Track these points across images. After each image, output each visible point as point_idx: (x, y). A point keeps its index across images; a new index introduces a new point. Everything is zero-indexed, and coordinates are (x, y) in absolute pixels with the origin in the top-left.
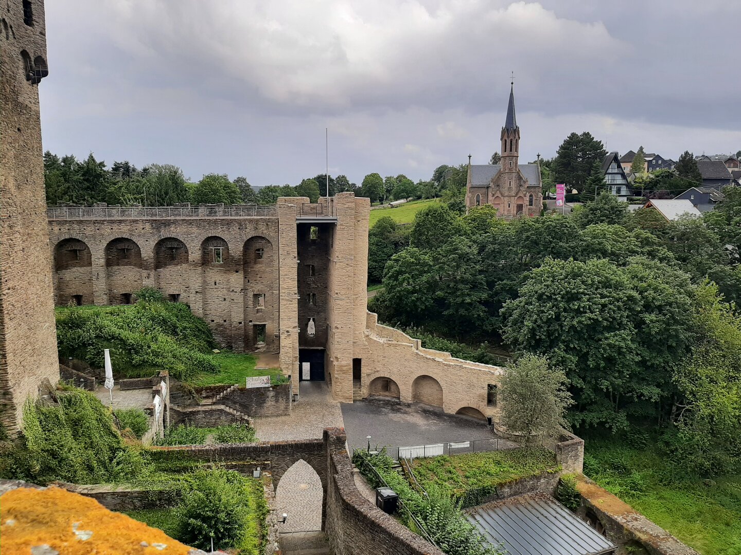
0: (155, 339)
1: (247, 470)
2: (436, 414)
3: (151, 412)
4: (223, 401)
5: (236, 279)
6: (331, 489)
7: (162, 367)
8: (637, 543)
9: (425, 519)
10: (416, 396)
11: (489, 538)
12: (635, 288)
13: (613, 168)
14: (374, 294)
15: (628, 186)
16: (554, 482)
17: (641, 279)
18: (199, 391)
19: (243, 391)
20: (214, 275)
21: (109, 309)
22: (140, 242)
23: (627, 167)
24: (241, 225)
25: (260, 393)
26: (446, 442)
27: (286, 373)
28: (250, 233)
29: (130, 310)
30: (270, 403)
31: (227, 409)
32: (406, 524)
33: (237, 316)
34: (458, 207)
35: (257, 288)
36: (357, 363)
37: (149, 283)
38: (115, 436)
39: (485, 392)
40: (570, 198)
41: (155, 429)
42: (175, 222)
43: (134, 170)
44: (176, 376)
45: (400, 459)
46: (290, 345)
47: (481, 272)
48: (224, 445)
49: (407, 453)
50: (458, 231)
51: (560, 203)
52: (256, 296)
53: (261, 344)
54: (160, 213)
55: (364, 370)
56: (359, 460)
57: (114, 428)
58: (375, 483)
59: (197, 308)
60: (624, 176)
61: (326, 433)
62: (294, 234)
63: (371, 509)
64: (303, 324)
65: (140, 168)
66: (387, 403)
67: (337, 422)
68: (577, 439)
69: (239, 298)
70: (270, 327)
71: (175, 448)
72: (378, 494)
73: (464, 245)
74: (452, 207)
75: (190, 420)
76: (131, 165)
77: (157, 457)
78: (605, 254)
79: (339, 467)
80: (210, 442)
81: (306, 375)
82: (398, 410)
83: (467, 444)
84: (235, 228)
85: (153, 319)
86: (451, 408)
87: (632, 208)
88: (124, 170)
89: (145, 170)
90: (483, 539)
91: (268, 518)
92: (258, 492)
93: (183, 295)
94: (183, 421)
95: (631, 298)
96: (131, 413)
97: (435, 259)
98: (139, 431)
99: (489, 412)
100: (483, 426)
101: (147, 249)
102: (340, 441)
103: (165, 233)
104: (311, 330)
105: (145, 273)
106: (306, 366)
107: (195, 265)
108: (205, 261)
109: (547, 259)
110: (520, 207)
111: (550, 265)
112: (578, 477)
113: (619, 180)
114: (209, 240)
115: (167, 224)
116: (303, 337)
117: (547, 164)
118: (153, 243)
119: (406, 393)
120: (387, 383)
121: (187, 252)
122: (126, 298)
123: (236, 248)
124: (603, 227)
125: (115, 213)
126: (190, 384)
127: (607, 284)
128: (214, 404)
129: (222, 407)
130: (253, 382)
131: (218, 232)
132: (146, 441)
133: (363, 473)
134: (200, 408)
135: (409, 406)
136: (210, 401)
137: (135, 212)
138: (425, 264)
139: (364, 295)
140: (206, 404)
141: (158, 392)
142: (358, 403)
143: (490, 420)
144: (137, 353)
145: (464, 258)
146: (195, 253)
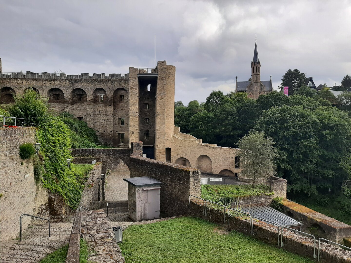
5: (110, 109)
20: (100, 108)
22: (64, 90)
24: (113, 82)
28: (117, 86)
33: (110, 128)
35: (120, 114)
37: (68, 111)
42: (81, 81)
52: (119, 118)
53: (122, 144)
55: (172, 154)
59: (90, 124)
69: (111, 119)
70: (126, 135)
84: (110, 84)
93: (84, 118)
101: (67, 94)
103: (76, 86)
105: (66, 106)
107: (90, 102)
108: (95, 101)
114: (97, 90)
115: (77, 81)
118: (70, 91)
121: (86, 97)
123: (110, 94)
131: (101, 86)
146: (90, 96)
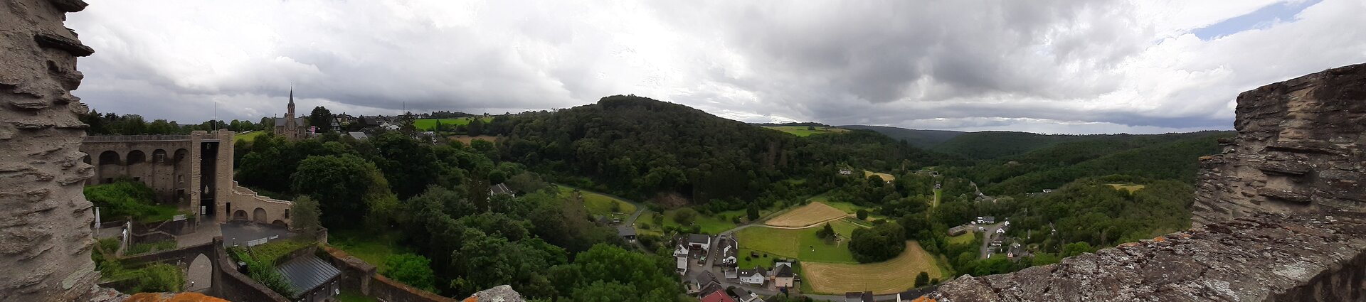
0: (125, 200)
1: (174, 263)
2: (263, 224)
3: (121, 238)
4: (160, 229)
5: (170, 169)
6: (216, 266)
7: (128, 214)
8: (351, 268)
9: (259, 274)
10: (255, 218)
11: (287, 278)
12: (345, 166)
13: (334, 120)
14: (236, 173)
15: (340, 126)
16: (316, 248)
17: (347, 162)
18: (148, 225)
19: (172, 223)
20: (158, 168)
21: (99, 187)
22: (120, 153)
23: (339, 120)
24: (173, 143)
25: (180, 223)
26: (267, 236)
27: (194, 212)
28: (178, 147)
29: (112, 187)
30: (185, 227)
31: (163, 233)
32: (251, 277)
33: (170, 186)
34: (271, 135)
35: (180, 172)
36: (228, 205)
37: (123, 172)
38: (101, 254)
39: (284, 212)
40: (317, 131)
41: (123, 247)
42: (140, 143)
43: (118, 117)
44: (135, 219)
45: (248, 247)
46: (196, 198)
47: (282, 162)
48: (162, 251)
49: (251, 244)
50: (272, 145)
51: (313, 133)
52: (180, 176)
53: (181, 199)
54: (130, 139)
55: (232, 208)
56: (229, 251)
57: (100, 250)
58: (237, 260)
59: (149, 184)
60: (339, 123)
61: (214, 239)
62: (199, 147)
63: (235, 273)
64: (202, 188)
65: (120, 116)
66: (242, 221)
67: (219, 233)
68: (324, 229)
69: (171, 177)
70: (186, 190)
71: (135, 256)
72: (238, 265)
73: (274, 150)
74: (269, 134)
75: (143, 241)
76: (116, 114)
77: (124, 262)
78: (332, 153)
79: (220, 255)
80: (154, 250)
81: (204, 213)
82: (247, 225)
83: (277, 237)
84: (170, 146)
85: (124, 190)
86: (270, 221)
87: (342, 135)
88: (112, 117)
89: (123, 117)
90: (285, 279)
91: (184, 285)
92: (179, 273)
93: (142, 177)
94: (139, 241)
95: (343, 170)
96: (110, 240)
97: (262, 157)
98: (114, 249)
99: (286, 221)
100: (284, 227)
101: (123, 156)
102: (221, 243)
103: (133, 148)
104: (207, 191)
105: (121, 167)
106: (204, 208)
107: (149, 163)
108: (155, 161)
109: (308, 156)
110: (296, 135)
111: (310, 158)
112: (326, 245)
113: (337, 124)
114: (157, 151)
115: (135, 144)
116: (202, 194)
117: (307, 118)
118: (126, 153)
119: (250, 216)
120: (241, 213)
121: (145, 156)
122: (110, 181)
123: (170, 154)
124: (331, 143)
125: (107, 138)
126: (144, 222)
127: (333, 165)
128: (156, 230)
129: (161, 232)
130: (177, 218)
131: (162, 147)
132: (118, 254)
133: (231, 256)
134: (149, 234)
135: (252, 222)
136: (154, 230)
137: (118, 138)
138: (258, 159)
139: (232, 173)
140: (152, 231)
141: (126, 228)
142: (229, 223)
143: (286, 225)
144: (114, 208)
145: (274, 156)
146: (149, 157)
